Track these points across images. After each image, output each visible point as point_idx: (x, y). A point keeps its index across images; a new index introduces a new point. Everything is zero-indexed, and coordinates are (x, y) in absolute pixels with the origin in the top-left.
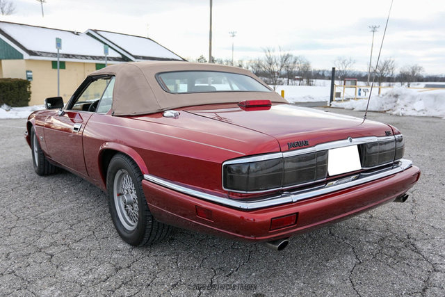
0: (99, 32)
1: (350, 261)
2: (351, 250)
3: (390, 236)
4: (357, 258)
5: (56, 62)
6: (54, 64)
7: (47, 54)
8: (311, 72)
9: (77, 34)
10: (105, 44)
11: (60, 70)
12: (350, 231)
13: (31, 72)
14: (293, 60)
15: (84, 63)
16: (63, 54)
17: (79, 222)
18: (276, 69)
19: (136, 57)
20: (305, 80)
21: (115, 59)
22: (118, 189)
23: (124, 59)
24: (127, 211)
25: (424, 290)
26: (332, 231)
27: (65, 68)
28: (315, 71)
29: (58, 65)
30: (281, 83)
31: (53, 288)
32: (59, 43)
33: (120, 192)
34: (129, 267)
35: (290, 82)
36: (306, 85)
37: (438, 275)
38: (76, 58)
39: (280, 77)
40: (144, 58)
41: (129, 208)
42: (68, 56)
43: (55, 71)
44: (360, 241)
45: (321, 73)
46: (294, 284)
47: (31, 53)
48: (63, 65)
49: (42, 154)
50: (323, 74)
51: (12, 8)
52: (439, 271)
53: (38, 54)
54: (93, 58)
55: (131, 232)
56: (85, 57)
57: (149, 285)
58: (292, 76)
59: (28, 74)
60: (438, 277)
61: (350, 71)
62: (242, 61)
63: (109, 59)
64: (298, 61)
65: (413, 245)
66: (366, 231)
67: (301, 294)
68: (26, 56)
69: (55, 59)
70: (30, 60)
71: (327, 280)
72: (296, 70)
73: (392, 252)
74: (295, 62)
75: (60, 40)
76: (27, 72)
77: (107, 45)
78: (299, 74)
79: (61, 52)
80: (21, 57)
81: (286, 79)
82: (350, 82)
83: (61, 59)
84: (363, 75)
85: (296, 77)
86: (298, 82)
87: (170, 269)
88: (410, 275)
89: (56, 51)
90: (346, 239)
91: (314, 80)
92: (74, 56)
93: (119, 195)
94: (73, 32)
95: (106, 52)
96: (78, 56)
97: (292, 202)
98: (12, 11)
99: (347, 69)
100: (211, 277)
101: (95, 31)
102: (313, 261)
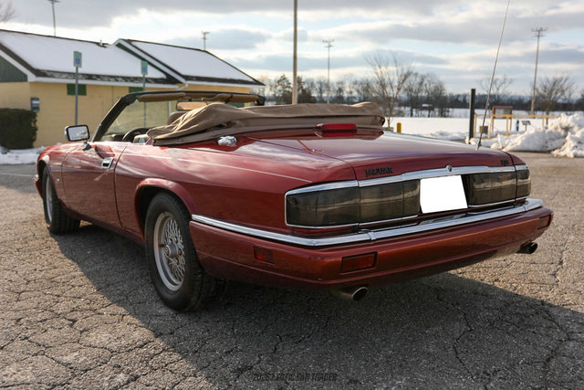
0: (134, 43)
1: (458, 328)
2: (461, 316)
3: (519, 302)
4: (468, 325)
5: (73, 85)
6: (71, 89)
7: (61, 73)
8: (446, 98)
9: (104, 45)
10: (143, 59)
11: (80, 97)
12: (465, 295)
13: (38, 99)
14: (418, 80)
15: (113, 87)
16: (83, 75)
17: (108, 285)
18: (391, 92)
19: (187, 78)
20: (436, 110)
21: (156, 81)
22: (159, 239)
23: (170, 80)
24: (170, 266)
25: (548, 360)
26: (441, 296)
27: (85, 94)
28: (452, 97)
29: (76, 90)
30: (400, 114)
31: (76, 354)
32: (78, 59)
33: (162, 242)
34: (172, 333)
35: (414, 113)
36: (438, 116)
37: (571, 344)
38: (102, 80)
39: (400, 105)
40: (199, 79)
41: (174, 262)
42: (90, 77)
43: (72, 98)
44: (475, 307)
45: (461, 99)
46: (379, 352)
47: (38, 73)
48: (82, 90)
49: (58, 204)
50: (465, 101)
51: (11, 11)
52: (574, 340)
53: (49, 74)
54: (126, 79)
55: (175, 292)
56: (116, 78)
57: (196, 352)
58: (417, 104)
59: (35, 102)
60: (571, 346)
61: (504, 96)
62: (342, 83)
63: (147, 80)
64: (425, 82)
65: (547, 312)
66: (487, 296)
67: (387, 361)
68: (31, 77)
69: (73, 81)
70: (36, 83)
71: (425, 348)
72: (424, 94)
73: (517, 319)
74: (421, 84)
75: (80, 54)
76: (33, 99)
77: (146, 60)
78: (428, 100)
79: (80, 71)
80: (23, 78)
81: (408, 109)
82: (502, 111)
83: (81, 82)
84: (525, 101)
85: (424, 105)
86: (426, 113)
87: (225, 336)
88: (534, 344)
89: (73, 69)
90: (458, 304)
91: (451, 110)
92: (98, 77)
93: (161, 246)
94: (98, 44)
95: (144, 70)
96: (104, 76)
97: (370, 241)
98: (11, 14)
99: (500, 92)
100: (275, 343)
101: (129, 41)
102: (408, 328)
